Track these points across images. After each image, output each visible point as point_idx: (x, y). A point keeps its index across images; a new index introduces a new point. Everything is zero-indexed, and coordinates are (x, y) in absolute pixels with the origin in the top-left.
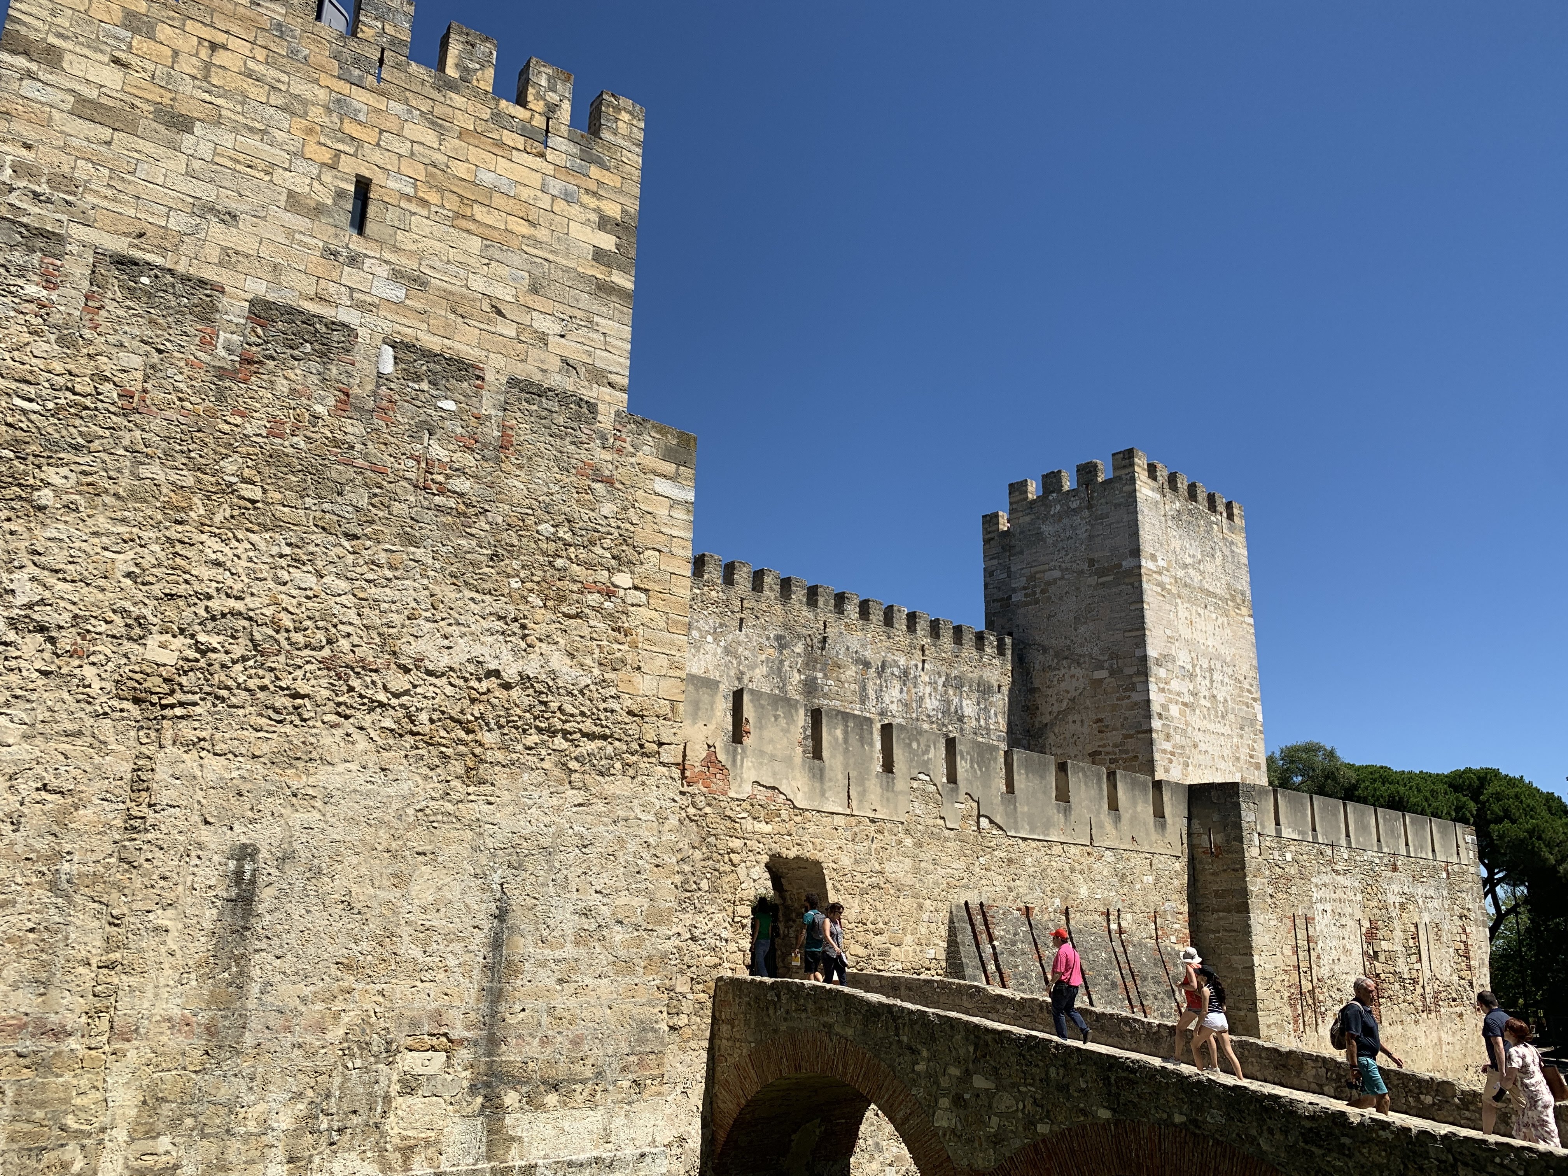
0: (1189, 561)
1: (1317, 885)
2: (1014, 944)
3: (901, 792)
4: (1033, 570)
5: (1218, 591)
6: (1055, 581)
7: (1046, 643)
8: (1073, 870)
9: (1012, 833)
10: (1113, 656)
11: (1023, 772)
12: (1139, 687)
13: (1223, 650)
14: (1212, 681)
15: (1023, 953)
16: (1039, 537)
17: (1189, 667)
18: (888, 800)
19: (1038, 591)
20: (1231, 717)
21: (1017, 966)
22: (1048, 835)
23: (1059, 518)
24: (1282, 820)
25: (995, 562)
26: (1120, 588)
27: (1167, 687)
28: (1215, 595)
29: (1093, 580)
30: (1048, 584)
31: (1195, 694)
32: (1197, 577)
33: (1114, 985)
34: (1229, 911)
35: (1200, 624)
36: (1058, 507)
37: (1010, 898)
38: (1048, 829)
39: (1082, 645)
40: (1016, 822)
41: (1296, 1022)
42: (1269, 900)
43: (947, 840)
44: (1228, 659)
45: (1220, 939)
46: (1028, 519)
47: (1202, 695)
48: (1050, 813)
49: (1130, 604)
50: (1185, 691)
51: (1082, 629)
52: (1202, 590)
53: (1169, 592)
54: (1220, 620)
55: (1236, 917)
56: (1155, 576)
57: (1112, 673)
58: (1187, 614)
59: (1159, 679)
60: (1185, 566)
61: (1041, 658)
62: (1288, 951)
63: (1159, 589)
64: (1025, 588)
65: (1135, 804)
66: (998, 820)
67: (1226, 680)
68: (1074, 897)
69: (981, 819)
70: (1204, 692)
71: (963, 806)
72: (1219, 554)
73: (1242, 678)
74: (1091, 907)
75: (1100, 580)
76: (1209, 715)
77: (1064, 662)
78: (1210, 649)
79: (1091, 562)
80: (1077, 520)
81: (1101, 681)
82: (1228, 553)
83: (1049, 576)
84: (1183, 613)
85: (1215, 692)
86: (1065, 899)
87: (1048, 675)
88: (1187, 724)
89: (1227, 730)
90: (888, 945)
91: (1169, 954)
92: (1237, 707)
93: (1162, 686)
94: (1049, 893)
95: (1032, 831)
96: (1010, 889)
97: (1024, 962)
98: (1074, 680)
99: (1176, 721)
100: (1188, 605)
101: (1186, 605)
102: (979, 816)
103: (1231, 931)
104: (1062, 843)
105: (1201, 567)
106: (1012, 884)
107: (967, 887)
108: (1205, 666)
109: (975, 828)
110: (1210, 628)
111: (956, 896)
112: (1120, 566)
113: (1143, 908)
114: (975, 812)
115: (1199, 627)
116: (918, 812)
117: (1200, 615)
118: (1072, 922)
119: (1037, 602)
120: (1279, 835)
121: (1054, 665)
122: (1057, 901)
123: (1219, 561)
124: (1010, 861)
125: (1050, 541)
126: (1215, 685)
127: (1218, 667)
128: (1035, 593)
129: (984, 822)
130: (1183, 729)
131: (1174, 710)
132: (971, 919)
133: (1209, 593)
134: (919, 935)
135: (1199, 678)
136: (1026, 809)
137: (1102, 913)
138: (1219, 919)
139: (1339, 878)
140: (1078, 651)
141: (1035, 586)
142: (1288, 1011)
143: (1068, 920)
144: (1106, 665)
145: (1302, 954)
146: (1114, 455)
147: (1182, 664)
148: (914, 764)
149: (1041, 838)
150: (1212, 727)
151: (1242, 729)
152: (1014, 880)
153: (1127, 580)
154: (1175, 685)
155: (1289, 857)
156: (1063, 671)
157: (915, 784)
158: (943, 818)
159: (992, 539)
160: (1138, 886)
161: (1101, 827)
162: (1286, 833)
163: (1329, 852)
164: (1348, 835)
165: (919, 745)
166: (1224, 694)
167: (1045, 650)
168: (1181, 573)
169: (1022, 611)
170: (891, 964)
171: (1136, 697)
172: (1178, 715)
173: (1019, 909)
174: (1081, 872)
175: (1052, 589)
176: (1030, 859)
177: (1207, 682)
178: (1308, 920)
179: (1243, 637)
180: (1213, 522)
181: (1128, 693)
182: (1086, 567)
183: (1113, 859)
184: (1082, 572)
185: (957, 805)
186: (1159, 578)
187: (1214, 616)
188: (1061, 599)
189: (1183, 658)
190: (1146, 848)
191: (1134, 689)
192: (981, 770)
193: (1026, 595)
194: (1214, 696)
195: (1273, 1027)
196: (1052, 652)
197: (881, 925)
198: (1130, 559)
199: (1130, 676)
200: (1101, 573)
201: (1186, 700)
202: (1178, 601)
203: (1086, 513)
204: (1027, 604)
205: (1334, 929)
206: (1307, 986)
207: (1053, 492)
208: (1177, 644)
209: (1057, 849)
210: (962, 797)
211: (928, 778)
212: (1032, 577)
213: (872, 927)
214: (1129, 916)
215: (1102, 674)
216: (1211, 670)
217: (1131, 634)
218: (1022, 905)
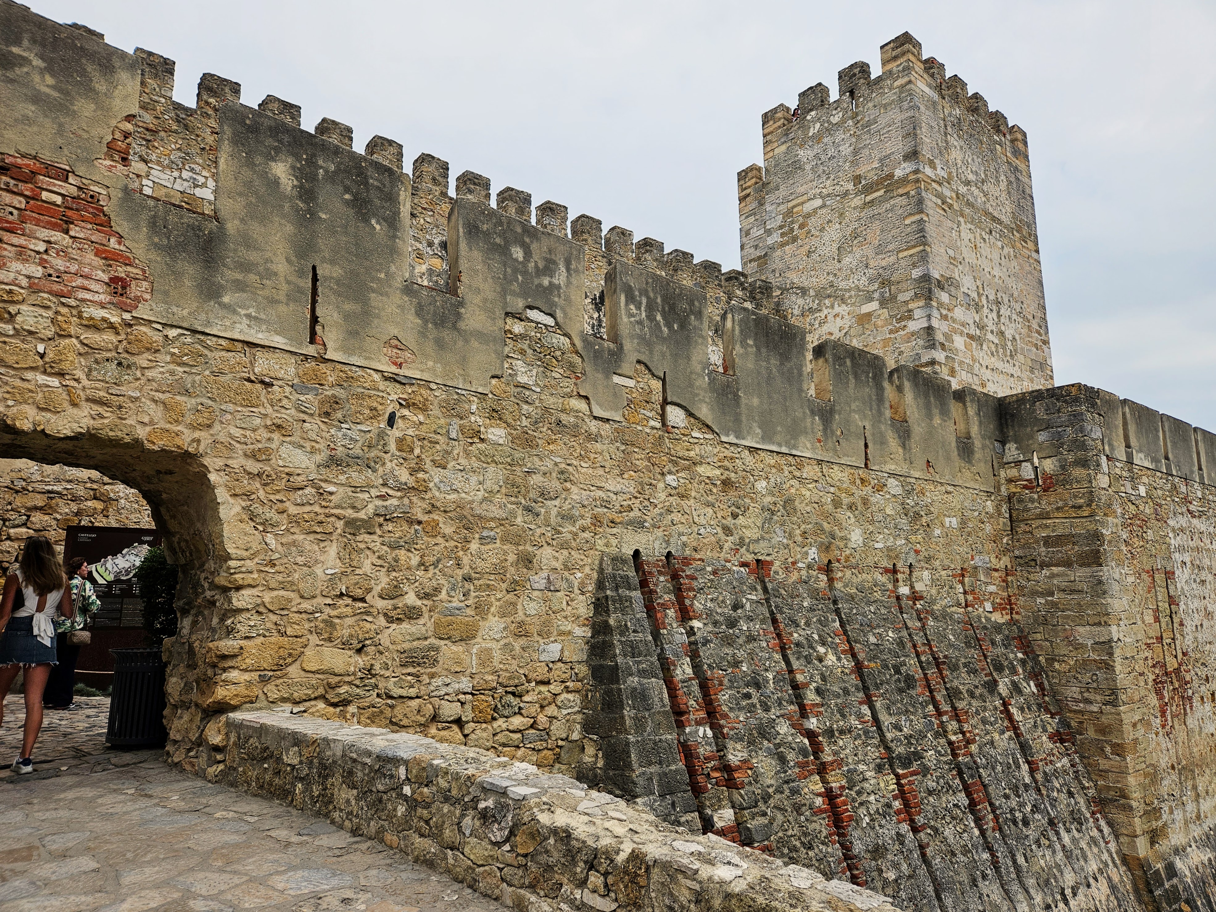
0: (971, 177)
1: (1173, 530)
2: (732, 623)
3: (479, 335)
4: (790, 205)
5: (1003, 218)
6: (815, 211)
7: (806, 284)
8: (837, 503)
9: (732, 439)
10: (885, 283)
11: (750, 342)
12: (917, 314)
13: (1011, 282)
14: (999, 316)
15: (751, 639)
16: (797, 166)
17: (974, 295)
18: (440, 344)
19: (796, 226)
20: (1020, 357)
21: (736, 664)
22: (795, 447)
23: (818, 138)
24: (1133, 442)
25: (752, 219)
26: (892, 202)
27: (950, 315)
28: (1000, 222)
29: (857, 201)
30: (808, 216)
31: (981, 327)
32: (981, 199)
33: (910, 682)
34: (1068, 564)
35: (985, 250)
36: (818, 125)
37: (727, 546)
38: (795, 437)
39: (847, 278)
40: (737, 420)
41: (1163, 713)
42: (1124, 548)
43: (592, 438)
44: (1016, 294)
45: (1054, 605)
46: (783, 148)
47: (989, 329)
48: (799, 414)
49: (904, 219)
50: (971, 322)
51: (847, 260)
52: (987, 213)
53: (950, 206)
54: (1006, 250)
55: (1080, 573)
56: (934, 185)
57: (883, 303)
58: (971, 236)
59: (941, 305)
60: (968, 183)
61: (800, 301)
62: (1149, 618)
63: (939, 202)
64: (781, 227)
65: (929, 416)
66: (704, 412)
67: (1014, 317)
68: (841, 544)
69: (669, 408)
70: (991, 326)
71: (631, 383)
72: (1003, 177)
73: (1031, 318)
74: (870, 561)
75: (868, 198)
76: (997, 352)
77: (827, 302)
78: (996, 280)
79: (857, 179)
80: (840, 136)
81: (869, 315)
82: (1013, 180)
83: (808, 207)
84: (966, 235)
85: (1003, 328)
86: (827, 548)
87: (808, 320)
88: (974, 360)
89: (1016, 372)
90: (432, 641)
91: (985, 628)
92: (1026, 347)
93: (944, 312)
94: (799, 539)
95: (767, 437)
96: (727, 531)
97: (751, 655)
98: (838, 319)
99: (961, 354)
100: (973, 227)
101: (969, 226)
102: (665, 402)
103: (1073, 592)
104: (820, 462)
105: (985, 188)
106: (729, 521)
107: (639, 525)
108: (992, 297)
109: (658, 425)
110: (996, 256)
111: (614, 542)
112: (891, 176)
113: (946, 562)
114: (658, 397)
115: (984, 254)
116: (523, 379)
117: (984, 239)
118: (838, 585)
119: (795, 239)
120: (1130, 461)
121: (815, 306)
122: (813, 553)
123: (1003, 185)
124: (727, 483)
125: (808, 167)
126: (1002, 320)
127: (1006, 300)
128: (792, 230)
129: (675, 415)
130: (968, 365)
131: (959, 342)
132: (644, 584)
133: (994, 219)
134: (520, 616)
135: (985, 310)
136: (756, 401)
137: (887, 571)
138: (1053, 576)
139: (1195, 521)
140: (843, 285)
141: (792, 222)
142: (1153, 700)
143: (831, 580)
144: (876, 295)
145: (1164, 621)
146: (882, 47)
147: (966, 291)
148: (515, 287)
149: (784, 450)
150: (1000, 365)
151: (1032, 372)
152: (735, 516)
153: (901, 191)
154: (959, 313)
155: (1142, 491)
156: (826, 312)
157: (518, 328)
158: (586, 398)
159: (748, 195)
160: (937, 532)
161: (883, 442)
162: (1139, 459)
163: (1183, 489)
164: (1200, 469)
165: (528, 253)
166: (1012, 332)
167: (804, 291)
168: (963, 189)
169: (779, 253)
170: (438, 682)
171: (913, 326)
172: (963, 348)
173: (744, 565)
174: (851, 507)
175: (812, 222)
176: (764, 483)
177: (994, 315)
178: (1169, 575)
179: (1030, 273)
180: (996, 142)
181: (903, 323)
182: (850, 186)
183: (898, 491)
184: (846, 193)
185: (616, 379)
186: (939, 189)
187: (999, 244)
188: (822, 230)
189: (967, 284)
190: (947, 478)
191: (910, 318)
192: (669, 326)
193: (783, 235)
194: (1002, 333)
195: (1139, 726)
196: (812, 293)
197: (411, 599)
198: (904, 165)
199: (906, 303)
200: (869, 189)
201: (972, 332)
202: (961, 219)
203: (850, 122)
204: (783, 245)
205: (1194, 586)
206: (1172, 664)
207: (811, 110)
208: (960, 267)
209: (810, 471)
210: (627, 367)
211: (550, 321)
212: (789, 213)
213: (381, 604)
214: (926, 574)
215: (874, 306)
216: (998, 303)
217: (906, 253)
218: (749, 558)
